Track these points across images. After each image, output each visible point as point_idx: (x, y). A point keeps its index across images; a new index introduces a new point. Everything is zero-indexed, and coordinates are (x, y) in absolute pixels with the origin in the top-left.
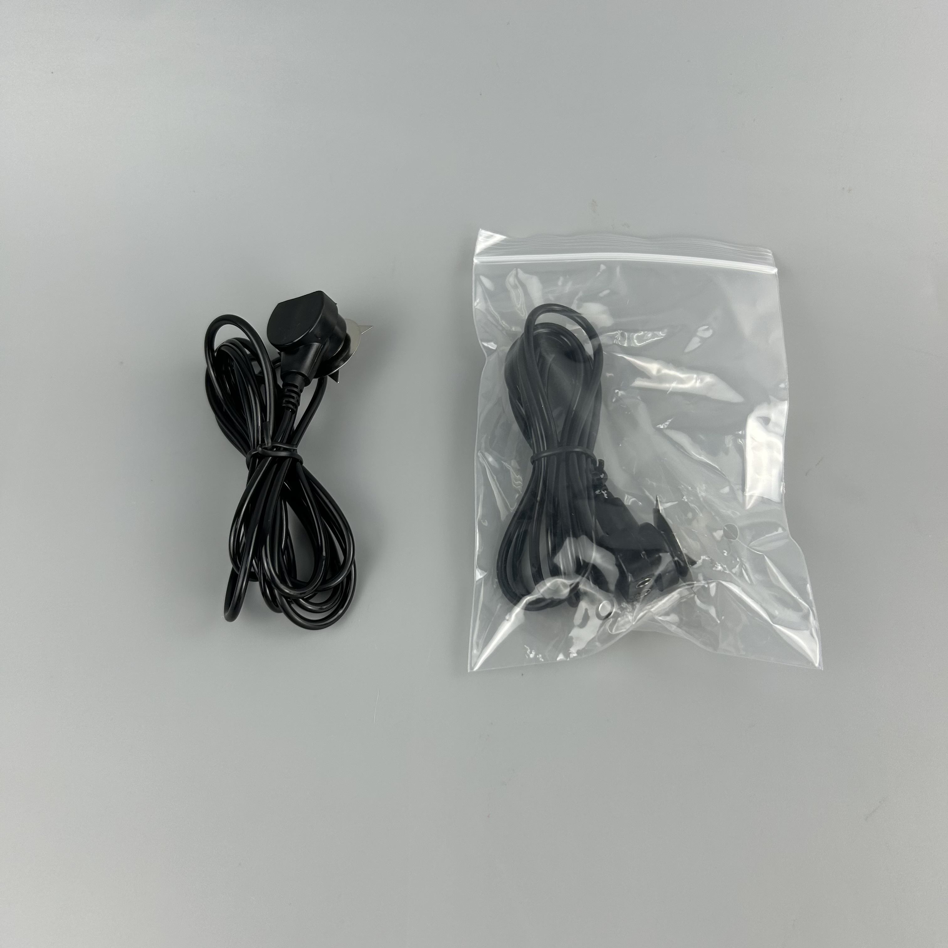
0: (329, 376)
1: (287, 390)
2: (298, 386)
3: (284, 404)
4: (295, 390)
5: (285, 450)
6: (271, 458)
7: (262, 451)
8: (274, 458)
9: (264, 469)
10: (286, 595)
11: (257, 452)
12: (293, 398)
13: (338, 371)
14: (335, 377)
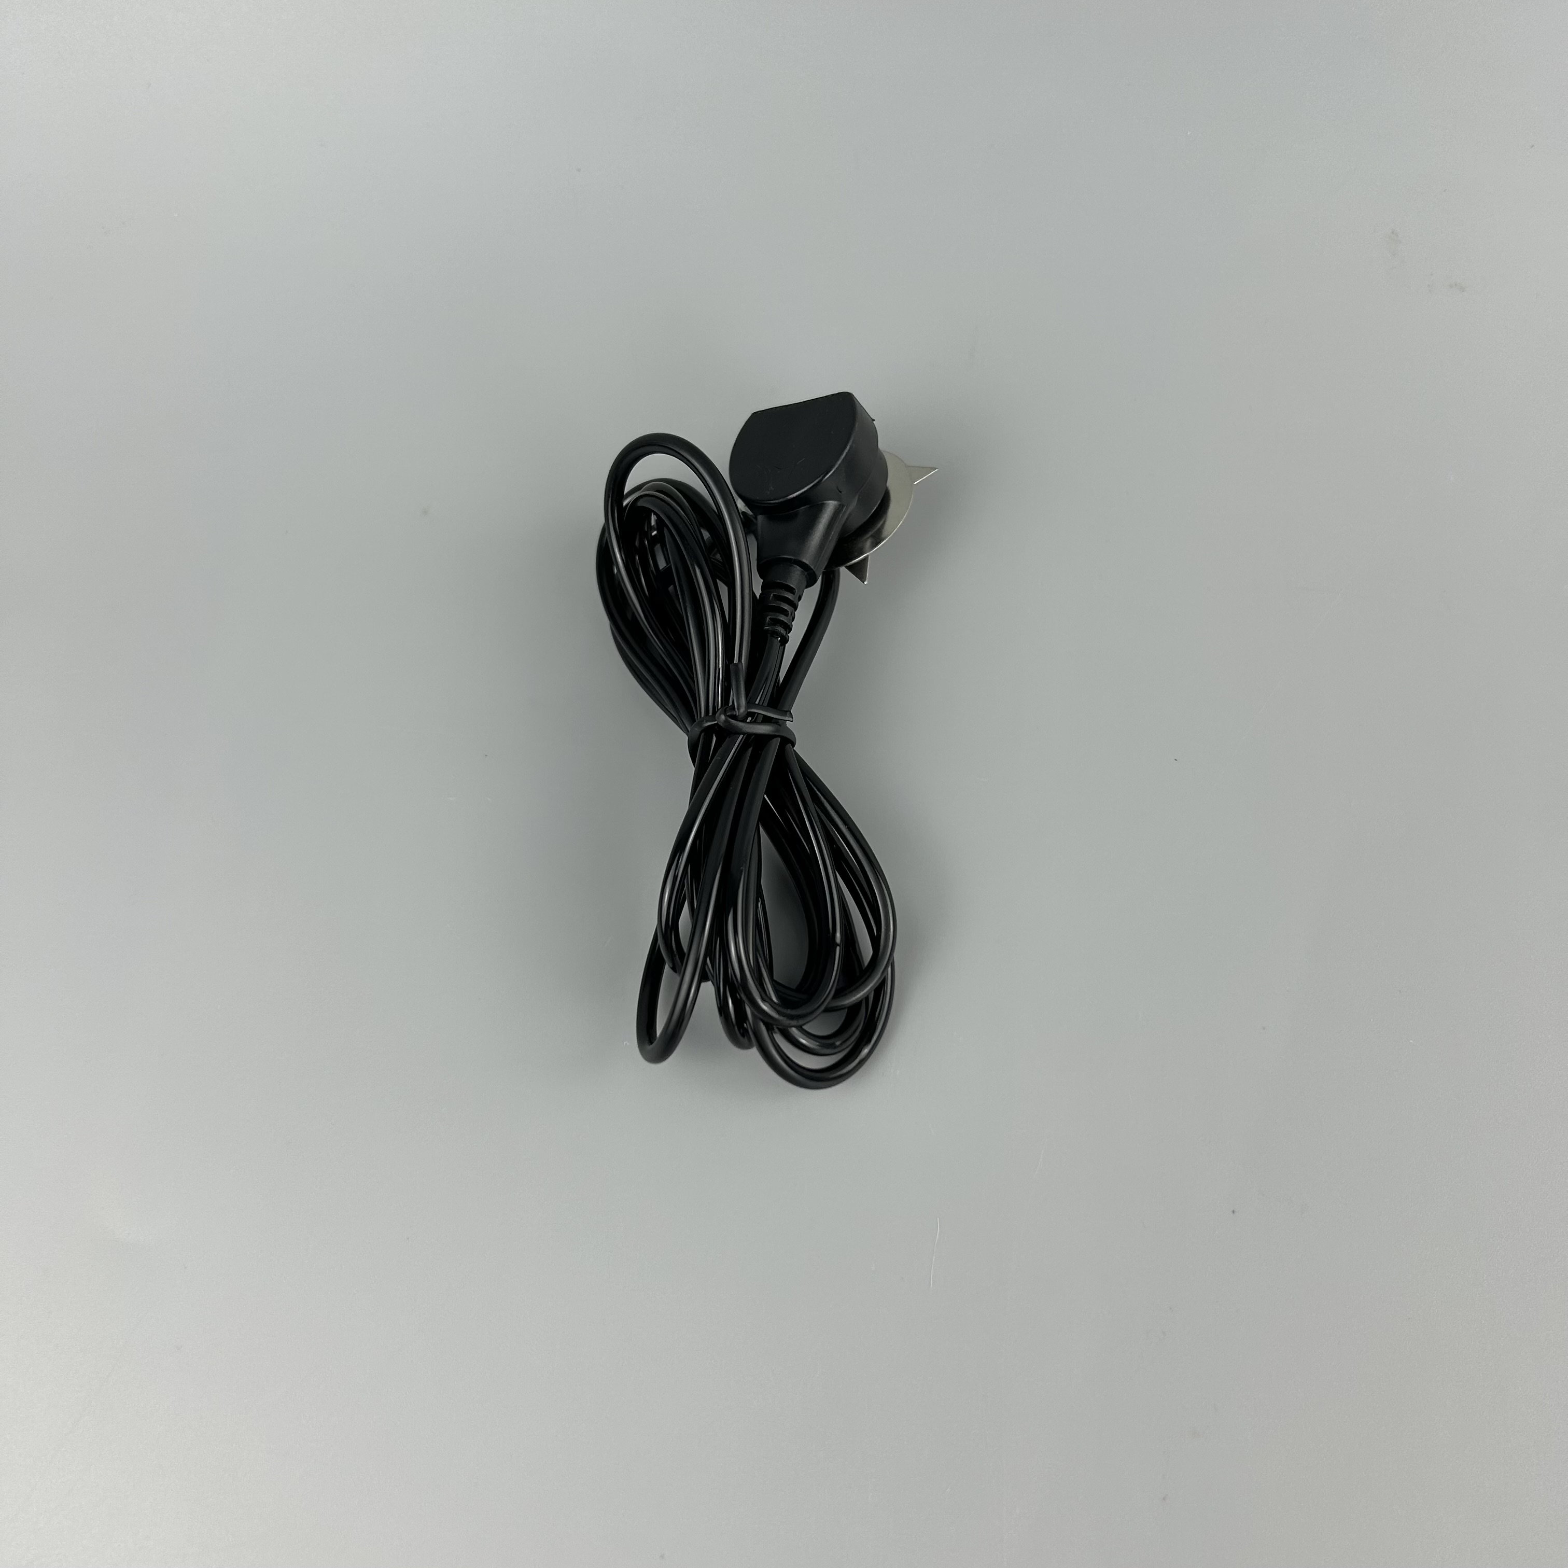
0: (846, 567)
1: (773, 595)
2: (795, 589)
3: (769, 625)
4: (789, 596)
5: (767, 720)
6: (742, 736)
7: (726, 721)
8: (749, 735)
9: (728, 760)
10: (766, 1020)
11: (716, 722)
12: (785, 613)
13: (866, 559)
14: (859, 571)
